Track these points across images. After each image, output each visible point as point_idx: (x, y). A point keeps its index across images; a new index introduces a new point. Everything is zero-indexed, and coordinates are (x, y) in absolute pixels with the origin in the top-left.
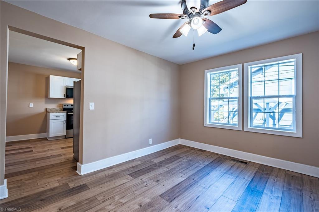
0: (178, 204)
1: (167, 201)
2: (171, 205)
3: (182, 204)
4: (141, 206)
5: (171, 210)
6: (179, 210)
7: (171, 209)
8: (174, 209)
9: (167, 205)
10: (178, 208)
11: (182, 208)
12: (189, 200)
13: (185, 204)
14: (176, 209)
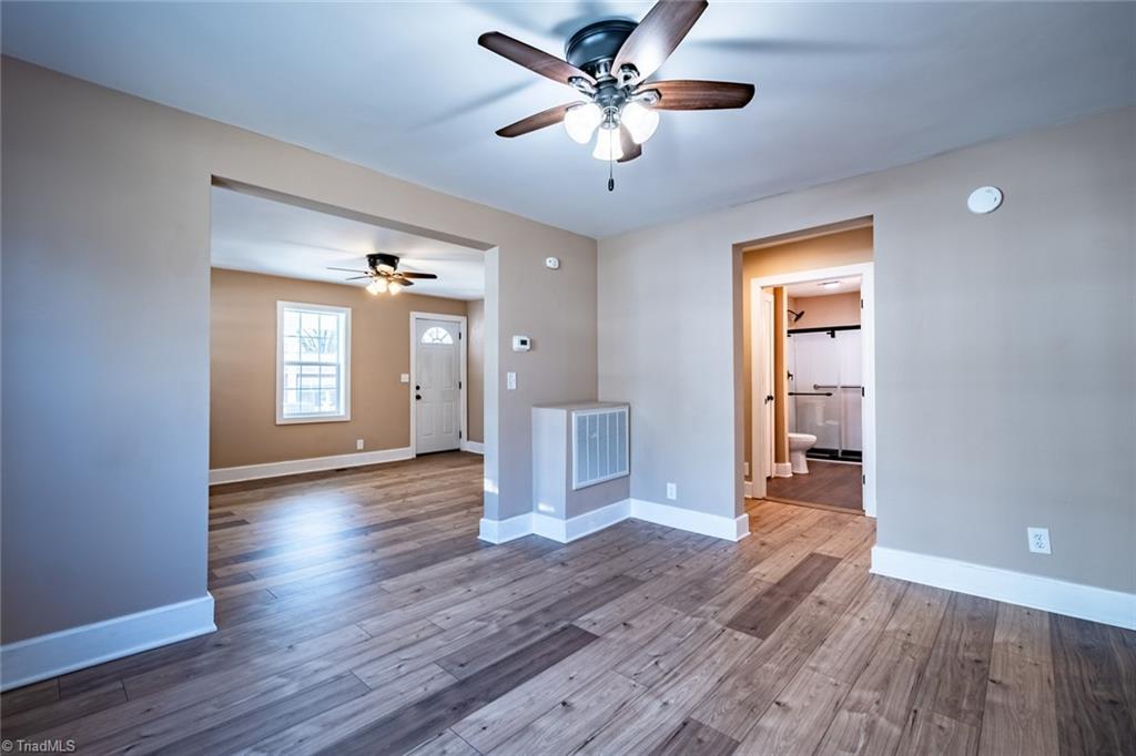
0: (660, 713)
1: (700, 725)
2: (684, 712)
3: (646, 716)
4: (778, 704)
5: (678, 697)
6: (657, 698)
7: (681, 698)
8: (672, 698)
9: (695, 709)
10: (658, 704)
11: (646, 701)
12: (624, 730)
13: (638, 715)
14: (664, 700)
